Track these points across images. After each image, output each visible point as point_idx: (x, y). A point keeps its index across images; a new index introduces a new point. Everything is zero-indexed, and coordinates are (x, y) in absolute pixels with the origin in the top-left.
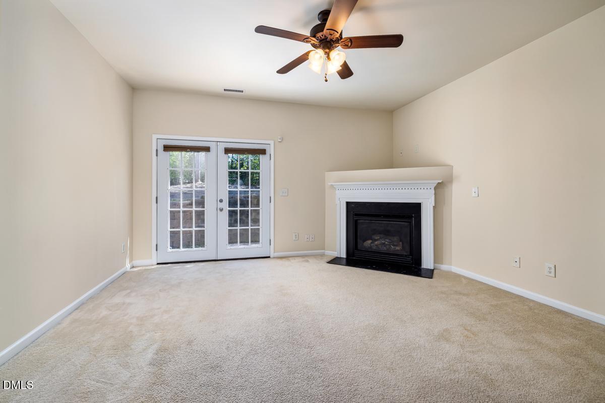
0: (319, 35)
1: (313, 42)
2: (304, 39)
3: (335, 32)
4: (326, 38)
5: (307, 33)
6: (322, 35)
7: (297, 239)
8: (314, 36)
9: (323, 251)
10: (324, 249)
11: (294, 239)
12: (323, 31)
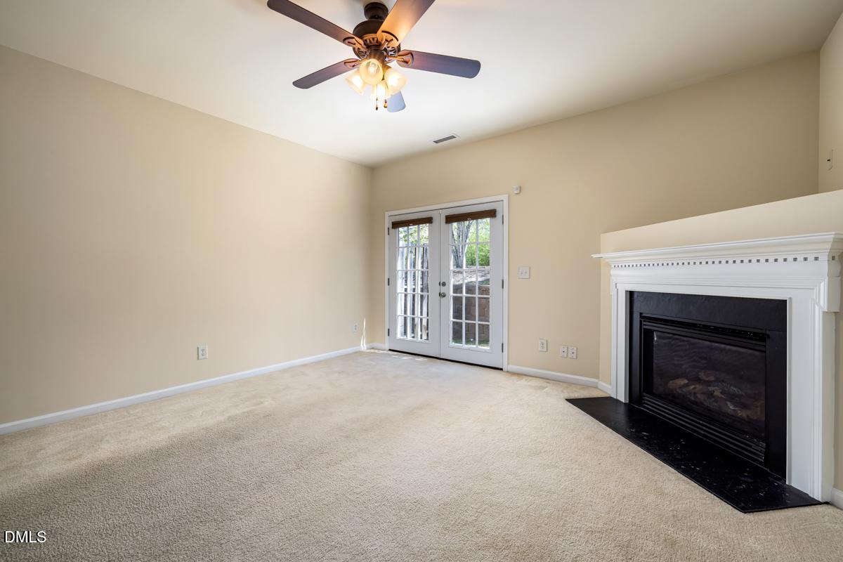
0: (369, 37)
1: (358, 46)
2: (346, 40)
3: (394, 38)
4: (379, 45)
5: (350, 28)
6: (373, 39)
7: (545, 350)
8: (361, 37)
9: (596, 380)
10: (597, 377)
11: (540, 349)
12: (376, 33)
